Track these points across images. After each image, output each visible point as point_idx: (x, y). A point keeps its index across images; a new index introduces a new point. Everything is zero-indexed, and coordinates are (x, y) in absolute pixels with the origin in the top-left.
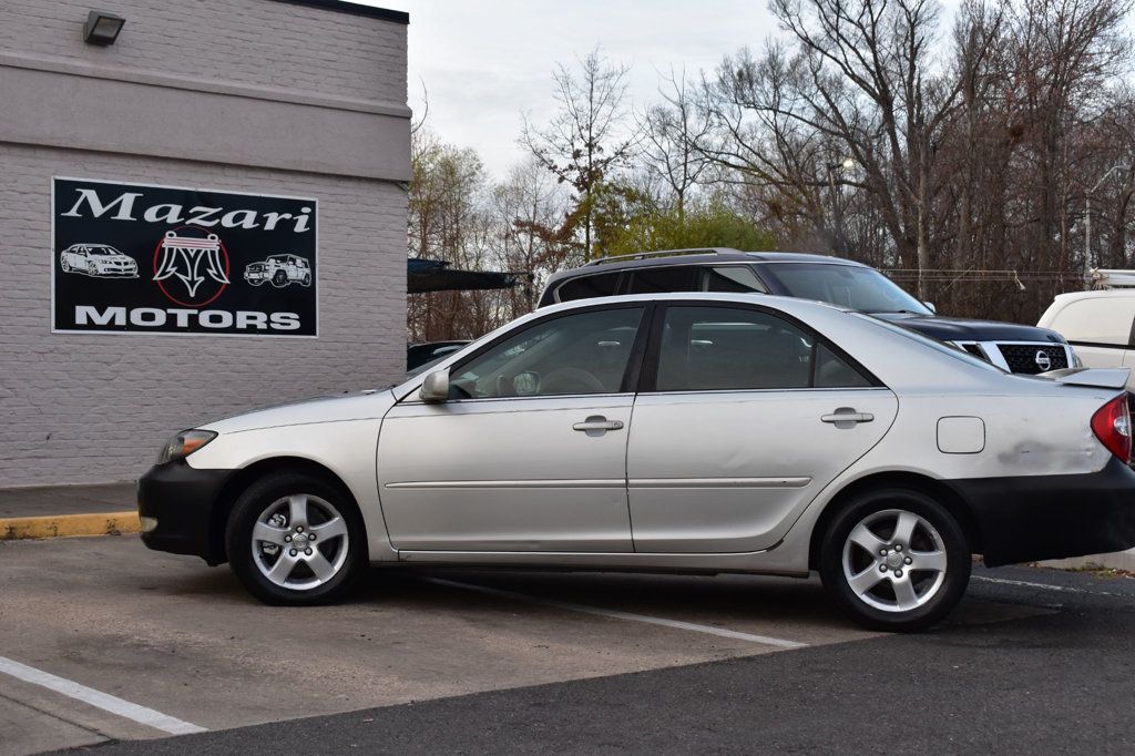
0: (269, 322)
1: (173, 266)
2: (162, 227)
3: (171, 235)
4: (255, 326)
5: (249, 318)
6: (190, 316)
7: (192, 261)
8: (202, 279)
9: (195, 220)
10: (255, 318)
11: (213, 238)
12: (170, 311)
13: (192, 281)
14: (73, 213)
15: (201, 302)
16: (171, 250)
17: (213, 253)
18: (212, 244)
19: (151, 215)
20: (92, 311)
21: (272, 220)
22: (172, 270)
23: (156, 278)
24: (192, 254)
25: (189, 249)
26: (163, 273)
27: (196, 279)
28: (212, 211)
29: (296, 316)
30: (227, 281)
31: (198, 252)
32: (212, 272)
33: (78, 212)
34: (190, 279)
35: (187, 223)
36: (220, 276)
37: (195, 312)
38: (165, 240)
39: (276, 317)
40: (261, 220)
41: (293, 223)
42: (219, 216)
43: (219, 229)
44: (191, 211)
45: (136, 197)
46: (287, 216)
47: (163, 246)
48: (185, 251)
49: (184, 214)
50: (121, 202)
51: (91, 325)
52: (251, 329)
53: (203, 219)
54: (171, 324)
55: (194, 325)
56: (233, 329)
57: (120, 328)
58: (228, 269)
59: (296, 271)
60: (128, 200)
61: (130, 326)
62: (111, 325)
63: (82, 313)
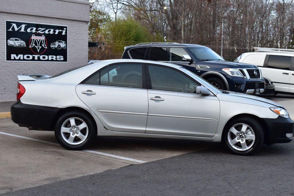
0: (56, 58)
1: (34, 44)
2: (31, 33)
3: (33, 36)
4: (53, 59)
5: (52, 57)
6: (38, 57)
7: (38, 42)
8: (41, 47)
9: (39, 32)
10: (53, 57)
11: (43, 36)
12: (33, 55)
13: (38, 48)
14: (10, 30)
15: (40, 53)
16: (33, 39)
17: (43, 40)
18: (43, 38)
19: (29, 30)
20: (15, 55)
21: (57, 31)
22: (34, 45)
23: (30, 47)
24: (38, 41)
25: (38, 39)
26: (32, 46)
27: (39, 47)
28: (43, 29)
29: (62, 57)
30: (46, 48)
31: (40, 40)
32: (43, 45)
33: (12, 29)
34: (38, 47)
35: (37, 32)
36: (45, 46)
37: (39, 56)
38: (32, 37)
39: (58, 57)
40: (54, 32)
41: (62, 32)
42: (44, 30)
43: (44, 34)
44: (38, 29)
45: (25, 26)
46: (61, 30)
47: (32, 38)
48: (37, 40)
49: (37, 30)
50: (22, 27)
51: (15, 59)
52: (52, 60)
53: (41, 31)
54: (33, 59)
55: (39, 59)
56: (48, 60)
57: (22, 60)
58: (47, 44)
59: (62, 45)
60: (23, 26)
61: (24, 60)
62: (19, 59)
63: (13, 56)
